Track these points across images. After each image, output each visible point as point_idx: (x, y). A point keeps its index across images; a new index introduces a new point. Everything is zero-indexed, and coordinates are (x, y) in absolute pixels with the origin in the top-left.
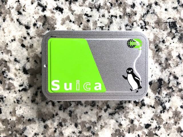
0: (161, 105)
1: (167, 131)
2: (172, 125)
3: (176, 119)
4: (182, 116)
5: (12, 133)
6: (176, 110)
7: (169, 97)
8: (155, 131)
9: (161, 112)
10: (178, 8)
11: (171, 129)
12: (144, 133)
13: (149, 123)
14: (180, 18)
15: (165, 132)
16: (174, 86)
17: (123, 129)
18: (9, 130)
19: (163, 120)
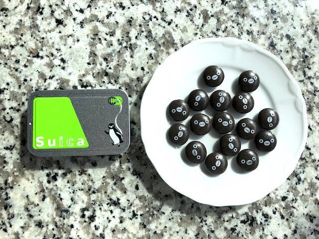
0: (296, 176)
1: (304, 204)
2: (308, 196)
3: (312, 190)
4: (318, 188)
5: (149, 210)
6: (311, 181)
7: (303, 168)
8: (292, 204)
9: (296, 184)
10: (305, 81)
11: (308, 201)
12: (281, 206)
13: (286, 196)
14: (307, 91)
15: (302, 204)
16: (307, 157)
17: (260, 203)
18: (146, 207)
19: (299, 192)
